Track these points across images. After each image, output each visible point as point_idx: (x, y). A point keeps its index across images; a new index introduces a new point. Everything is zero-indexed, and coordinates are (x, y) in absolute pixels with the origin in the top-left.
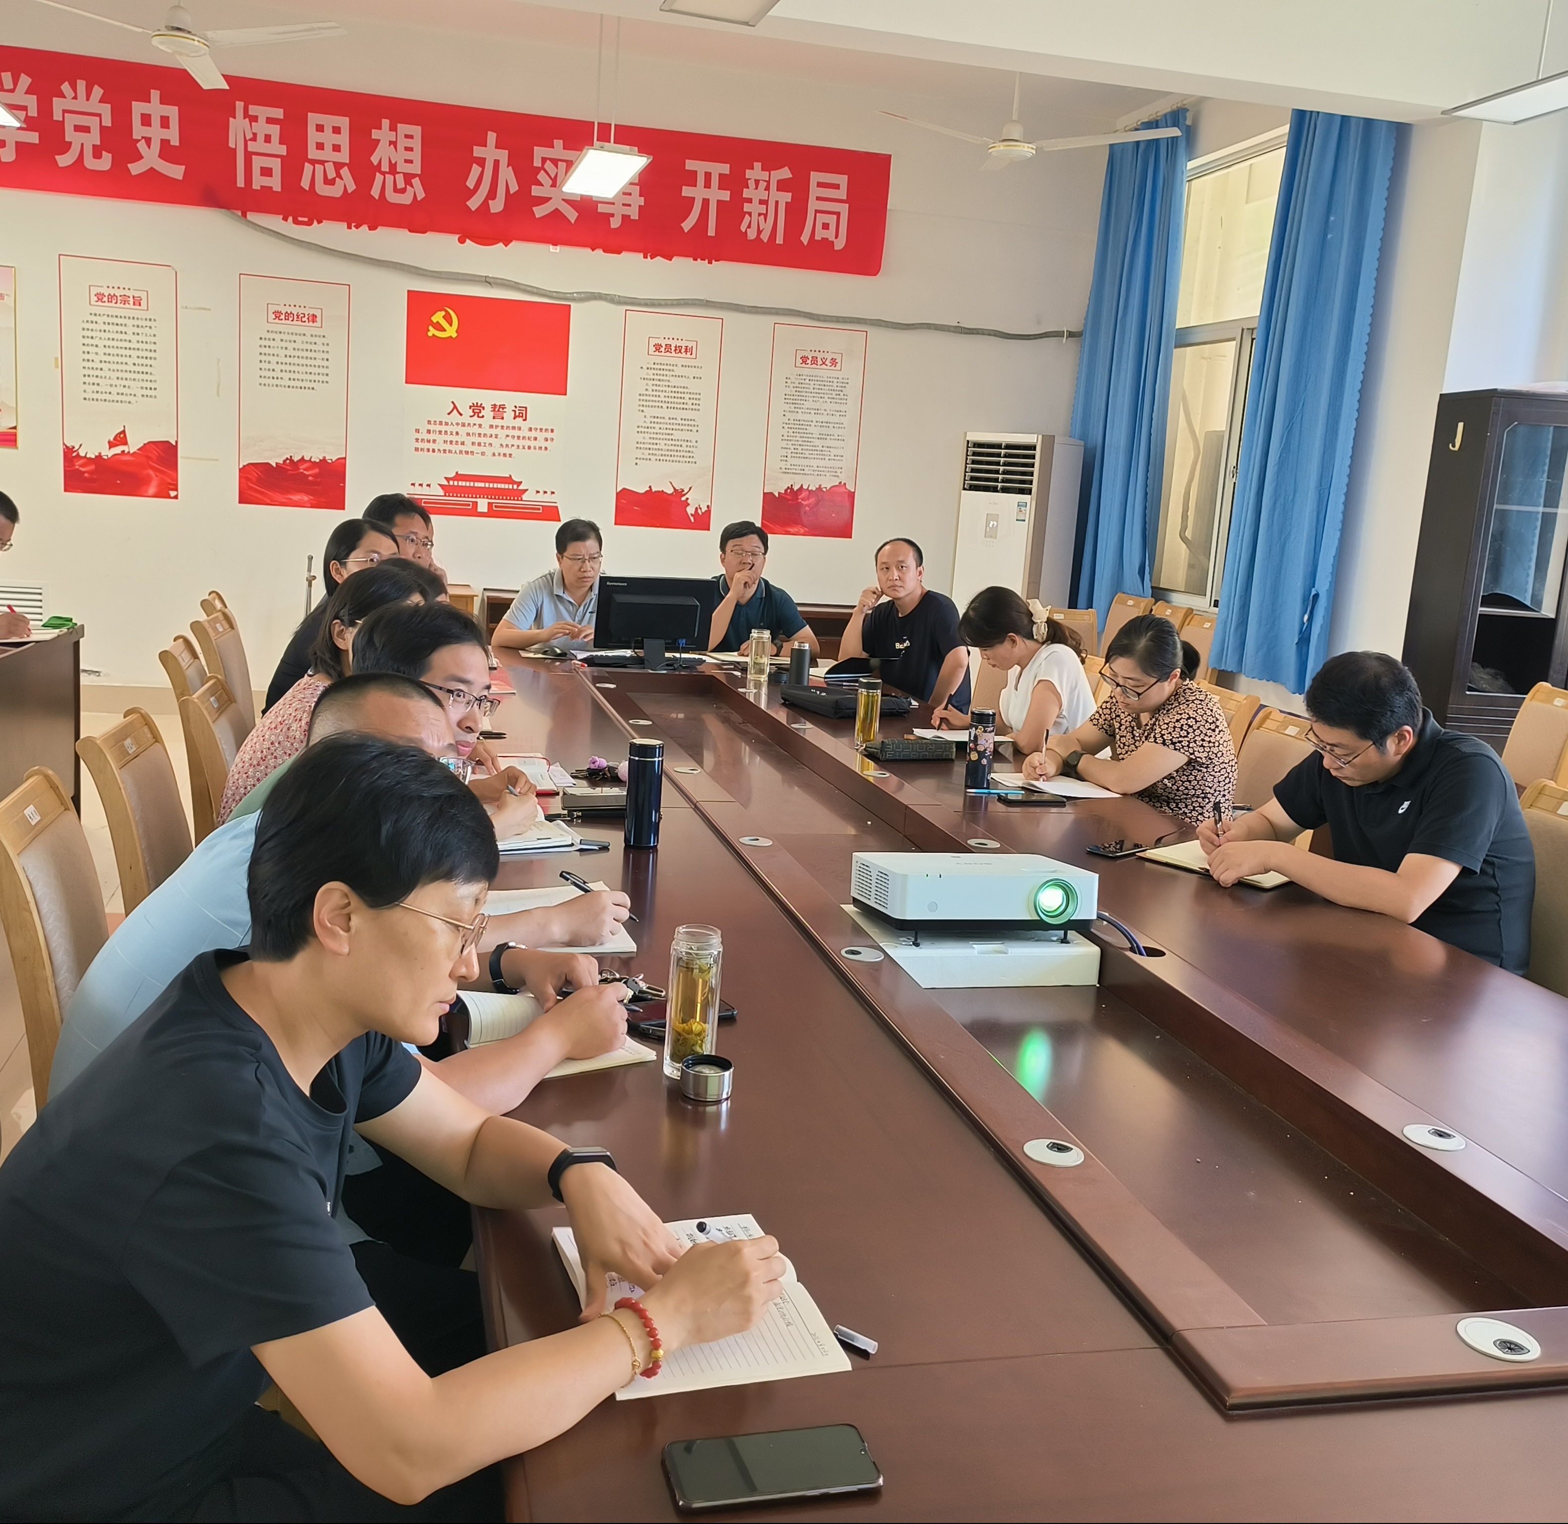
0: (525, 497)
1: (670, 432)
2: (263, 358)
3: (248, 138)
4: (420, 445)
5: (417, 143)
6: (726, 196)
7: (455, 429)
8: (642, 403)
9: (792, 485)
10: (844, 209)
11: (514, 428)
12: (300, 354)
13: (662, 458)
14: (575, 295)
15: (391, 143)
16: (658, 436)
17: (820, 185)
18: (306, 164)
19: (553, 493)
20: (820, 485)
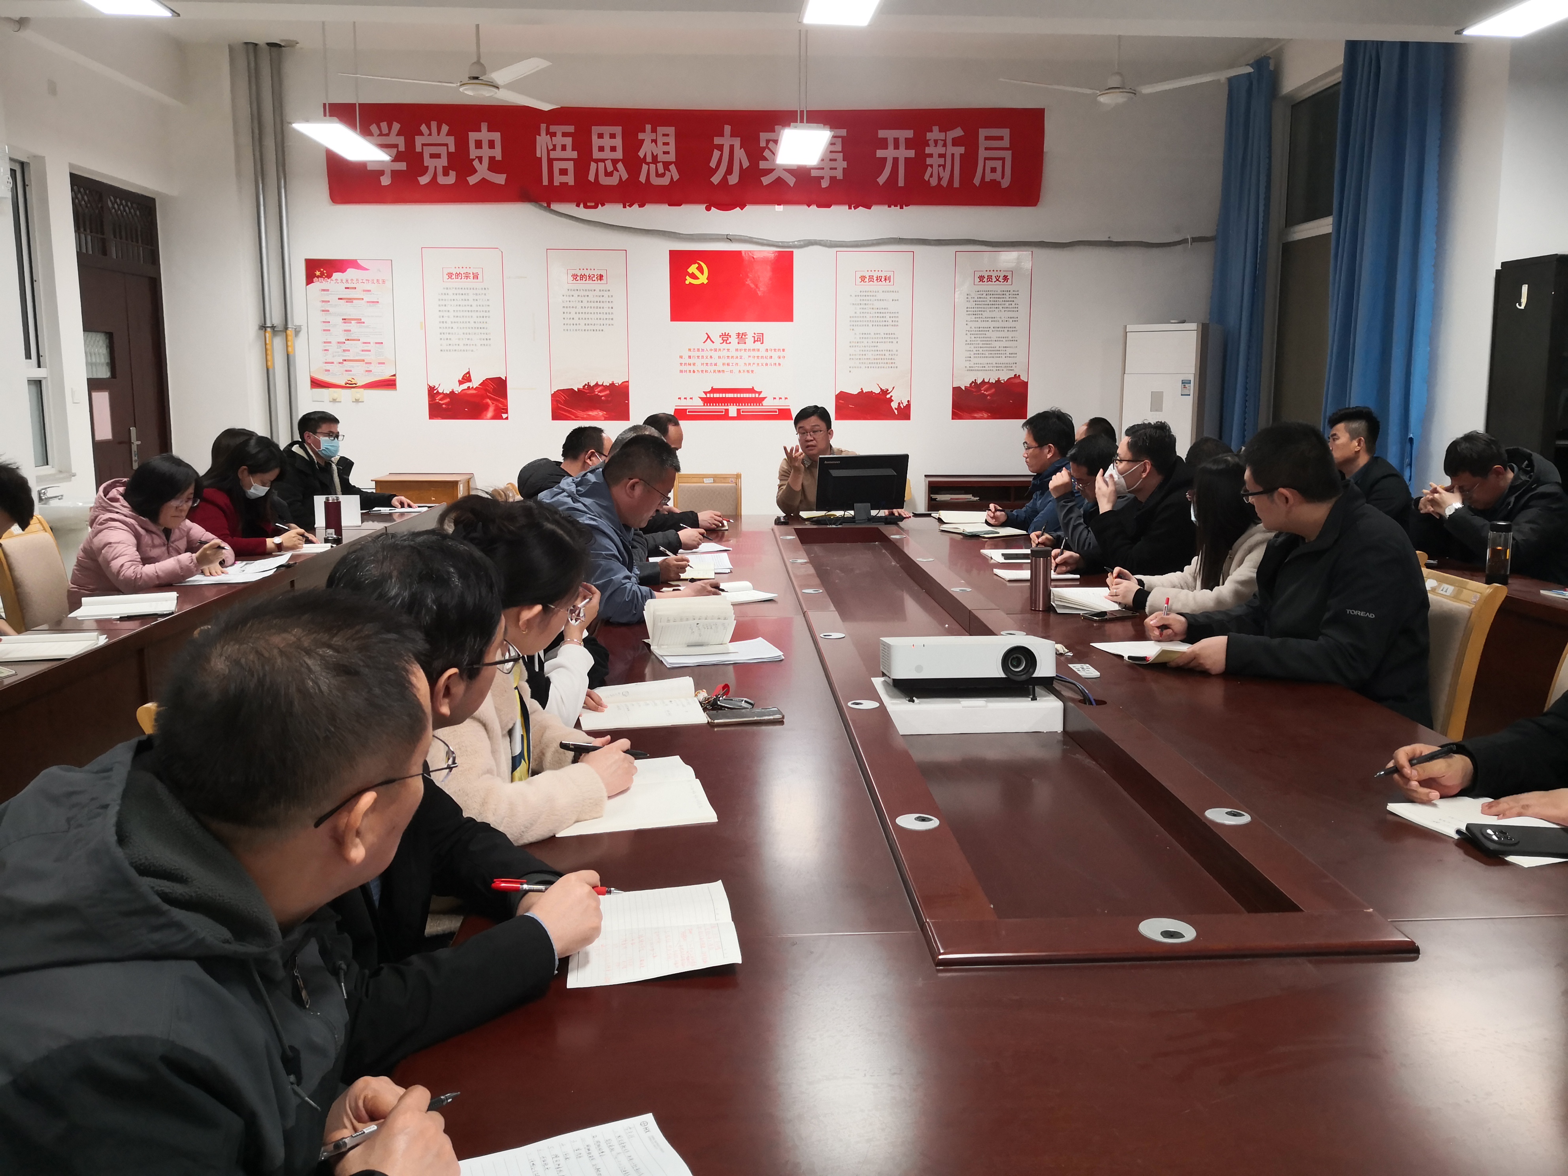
0: (764, 403)
1: (876, 344)
2: (565, 310)
3: (550, 148)
4: (684, 368)
5: (672, 140)
6: (911, 153)
7: (709, 354)
8: (852, 323)
9: (975, 380)
10: (1008, 155)
11: (754, 350)
12: (592, 305)
13: (870, 366)
14: (796, 243)
15: (653, 141)
16: (866, 349)
17: (987, 138)
18: (592, 163)
19: (786, 398)
20: (999, 378)
